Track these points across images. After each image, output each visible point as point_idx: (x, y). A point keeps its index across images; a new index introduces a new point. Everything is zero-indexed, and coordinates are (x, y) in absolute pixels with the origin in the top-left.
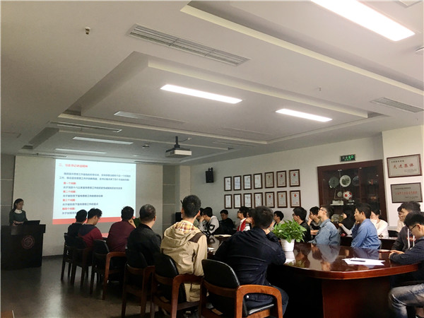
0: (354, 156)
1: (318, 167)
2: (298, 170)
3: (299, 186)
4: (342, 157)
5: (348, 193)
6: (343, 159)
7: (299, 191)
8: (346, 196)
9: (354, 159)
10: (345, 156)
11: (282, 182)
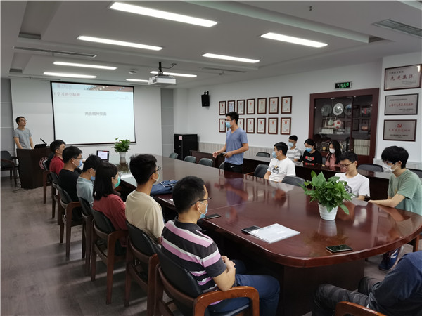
0: (349, 83)
1: (311, 95)
2: (291, 97)
3: (290, 113)
4: (337, 84)
6: (337, 86)
7: (290, 118)
9: (349, 87)
10: (340, 84)
11: (273, 109)
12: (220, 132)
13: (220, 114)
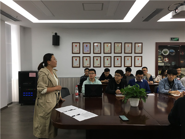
0: (178, 38)
1: (156, 43)
2: (142, 43)
3: (142, 53)
4: (171, 38)
5: (166, 59)
7: (142, 57)
8: (165, 60)
9: (178, 40)
12: (73, 67)
13: (73, 53)
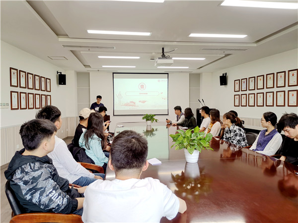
3: (297, 85)
7: (297, 90)
11: (281, 83)
12: (235, 106)
13: (235, 91)
